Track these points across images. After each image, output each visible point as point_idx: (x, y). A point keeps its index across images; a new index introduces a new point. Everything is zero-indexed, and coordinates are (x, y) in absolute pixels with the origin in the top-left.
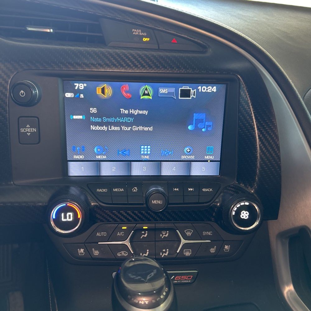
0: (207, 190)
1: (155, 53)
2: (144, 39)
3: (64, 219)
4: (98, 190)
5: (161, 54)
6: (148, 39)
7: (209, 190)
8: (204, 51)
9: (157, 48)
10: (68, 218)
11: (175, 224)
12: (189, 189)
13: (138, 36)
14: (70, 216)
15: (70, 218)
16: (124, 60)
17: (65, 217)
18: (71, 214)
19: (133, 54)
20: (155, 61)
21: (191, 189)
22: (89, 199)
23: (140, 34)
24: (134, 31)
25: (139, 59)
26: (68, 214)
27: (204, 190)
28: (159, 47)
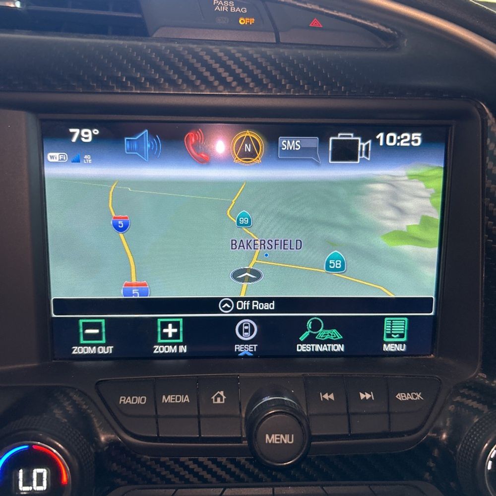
0: (409, 397)
1: (269, 51)
2: (242, 21)
3: (24, 485)
4: (124, 400)
5: (286, 52)
6: (252, 21)
7: (415, 396)
8: (389, 46)
9: (275, 41)
10: (35, 483)
12: (362, 396)
13: (228, 14)
14: (40, 476)
15: (40, 483)
16: (191, 67)
17: (28, 481)
18: (44, 471)
19: (215, 51)
20: (269, 68)
21: (368, 396)
22: (97, 425)
23: (233, 10)
24: (216, 5)
26: (36, 471)
27: (400, 396)
28: (278, 38)
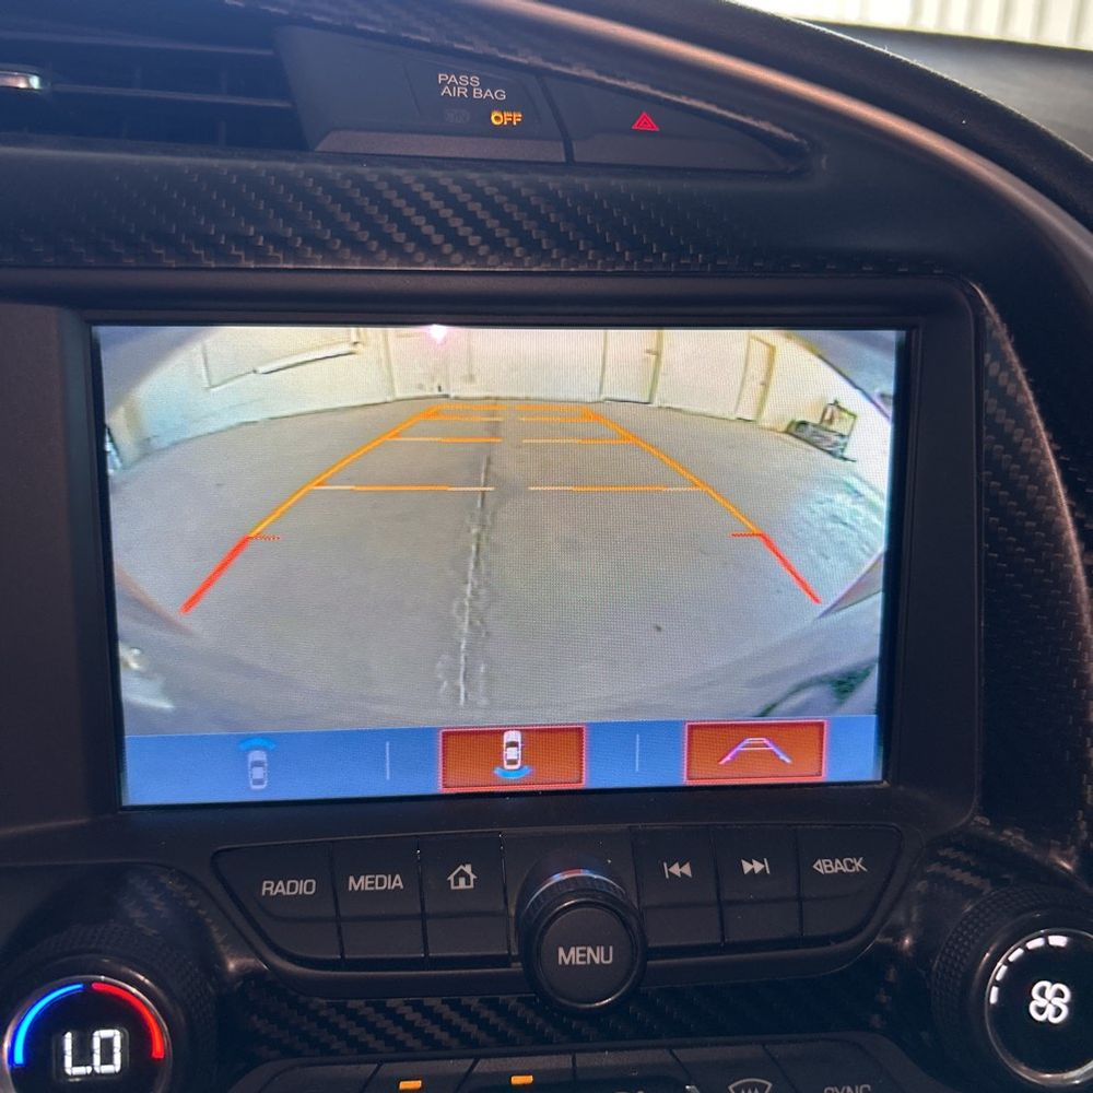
0: (839, 866)
1: (552, 182)
2: (497, 118)
3: (75, 1064)
4: (273, 888)
5: (585, 183)
6: (517, 117)
7: (850, 865)
8: (792, 168)
9: (563, 159)
10: (97, 1058)
11: (675, 1051)
12: (747, 867)
13: (468, 102)
14: (107, 1044)
15: (107, 1058)
16: (396, 216)
17: (82, 1056)
18: (115, 1035)
19: (443, 182)
20: (553, 217)
21: (758, 867)
22: (218, 938)
23: (478, 93)
24: (444, 83)
25: (475, 207)
26: (100, 1035)
27: (821, 866)
28: (569, 152)
